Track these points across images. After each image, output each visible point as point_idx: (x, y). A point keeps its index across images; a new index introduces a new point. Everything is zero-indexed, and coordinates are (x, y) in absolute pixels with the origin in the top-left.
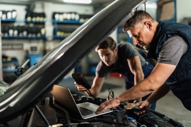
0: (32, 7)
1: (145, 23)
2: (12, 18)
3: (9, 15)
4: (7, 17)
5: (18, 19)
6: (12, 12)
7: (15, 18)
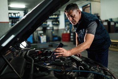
0: (27, 11)
1: (78, 11)
2: (18, 16)
3: (17, 15)
4: (15, 16)
5: (20, 17)
6: (18, 14)
7: (19, 16)
